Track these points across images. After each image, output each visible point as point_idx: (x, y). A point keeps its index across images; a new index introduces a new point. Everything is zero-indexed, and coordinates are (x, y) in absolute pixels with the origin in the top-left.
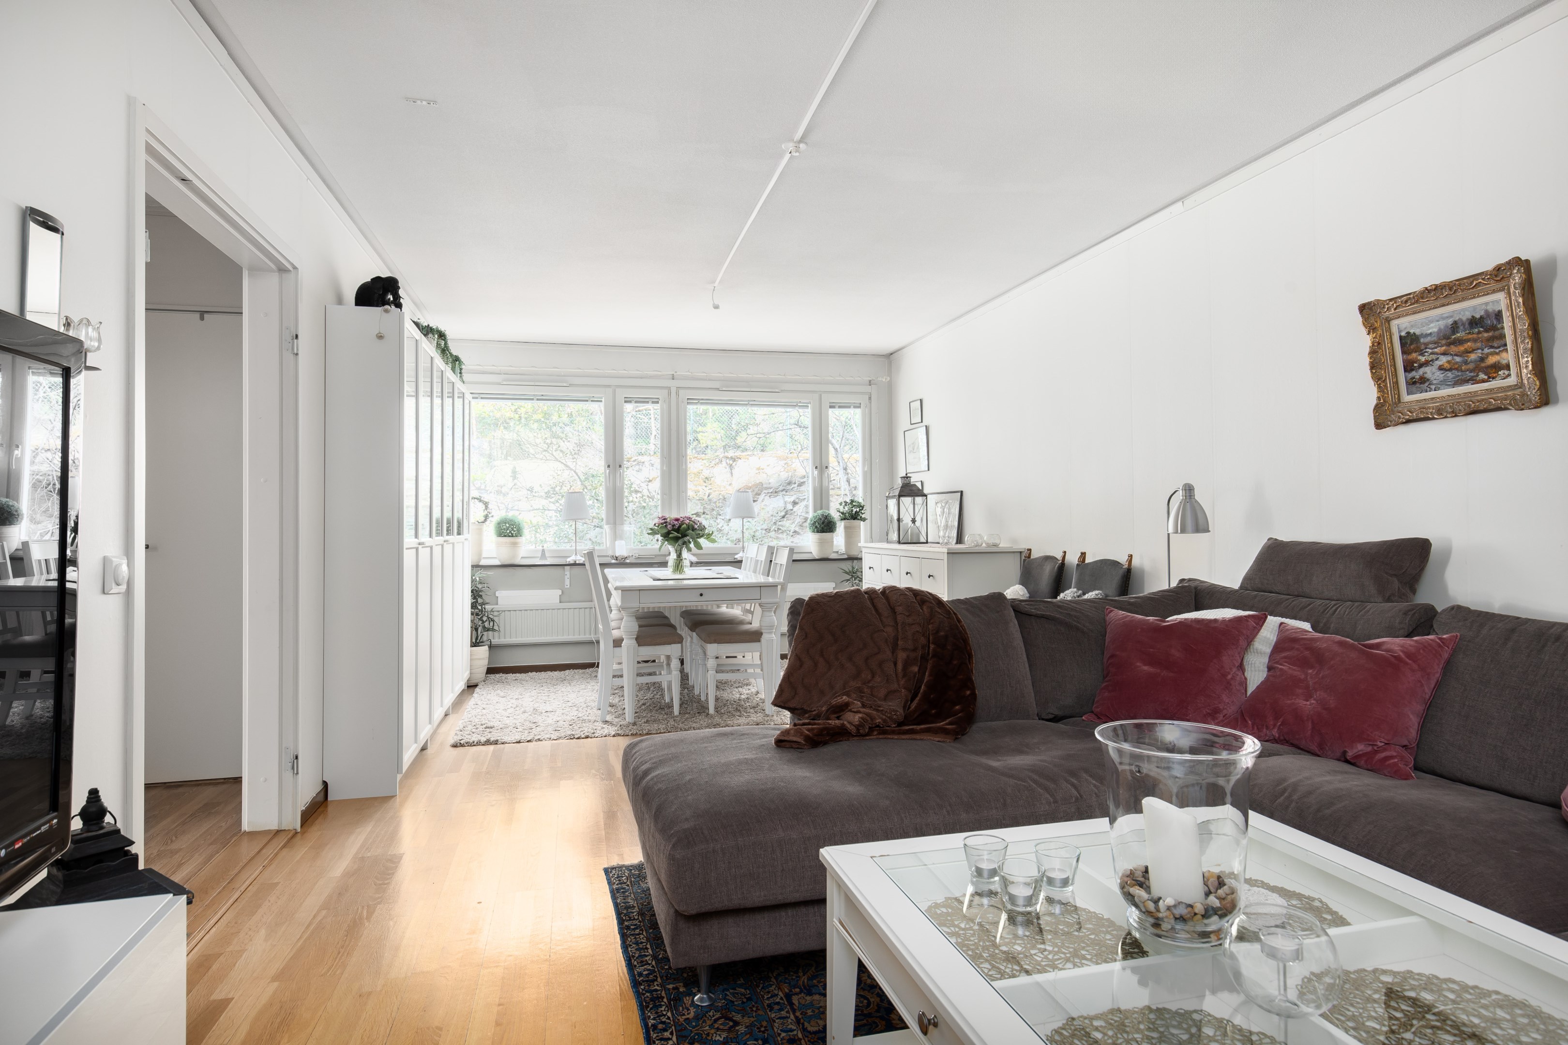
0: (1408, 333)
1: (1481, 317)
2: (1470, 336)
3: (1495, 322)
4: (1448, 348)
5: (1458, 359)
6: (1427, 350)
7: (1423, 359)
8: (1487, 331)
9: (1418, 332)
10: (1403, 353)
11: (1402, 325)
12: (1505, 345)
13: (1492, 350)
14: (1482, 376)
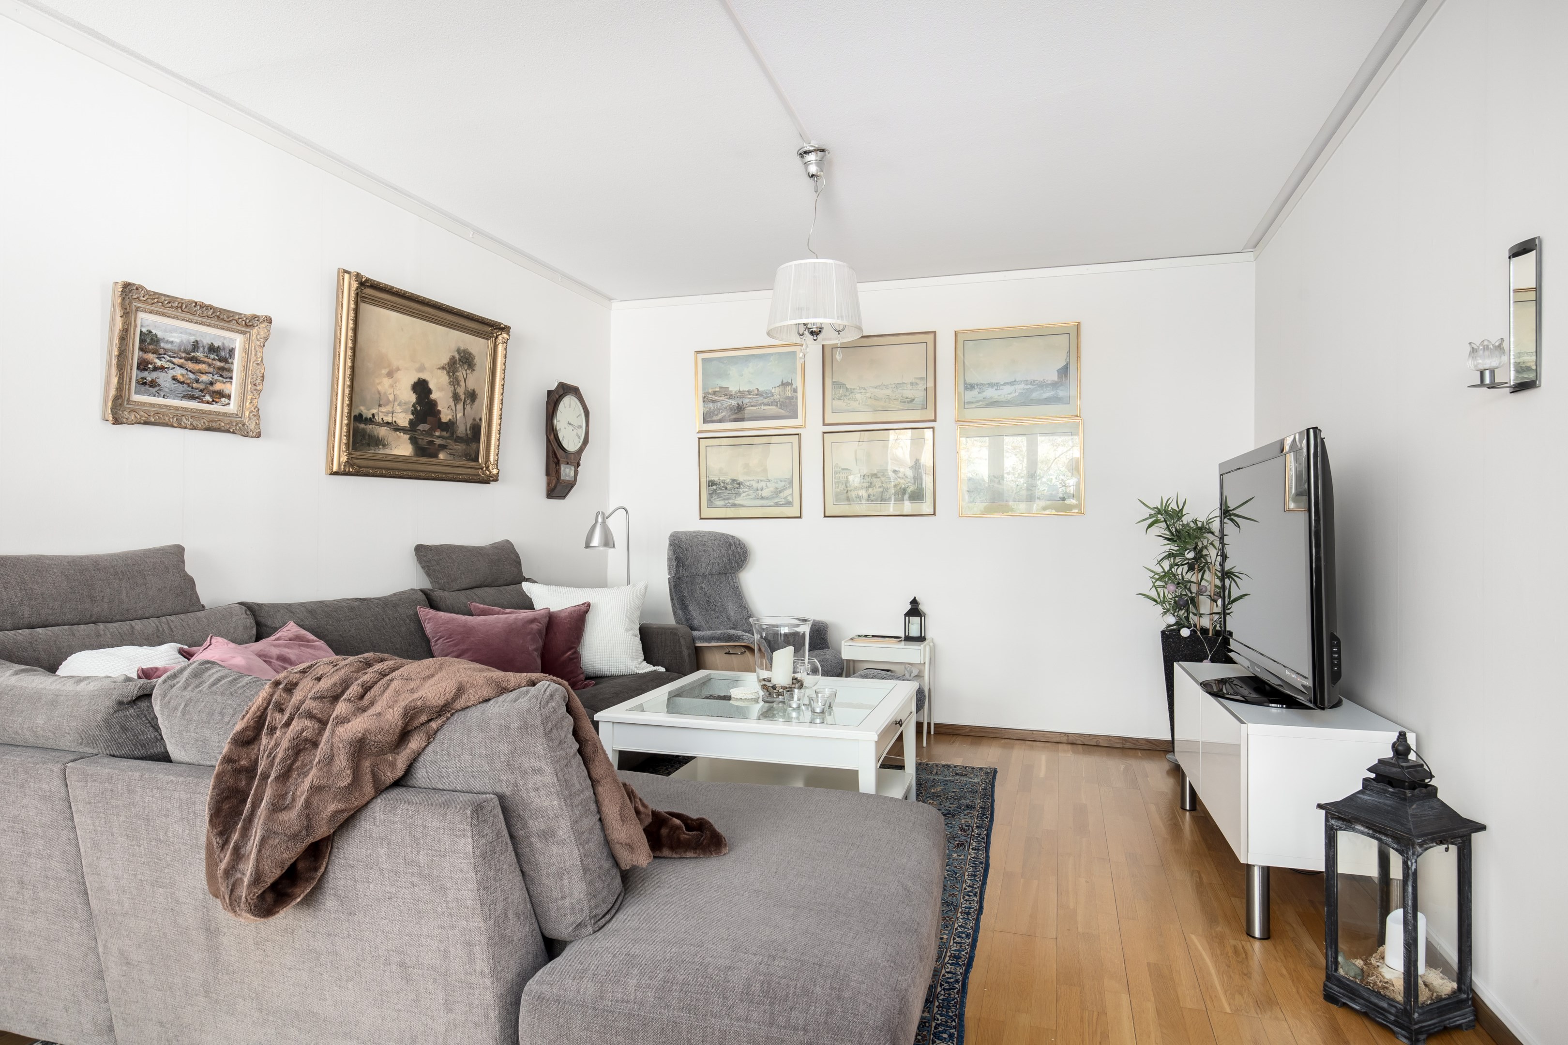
0: (150, 332)
1: (218, 347)
2: (206, 359)
3: (227, 356)
4: (185, 362)
5: (191, 376)
6: (165, 356)
7: (159, 363)
8: (220, 360)
9: (160, 335)
10: (141, 349)
11: (147, 321)
12: (231, 378)
13: (221, 378)
14: (208, 398)
